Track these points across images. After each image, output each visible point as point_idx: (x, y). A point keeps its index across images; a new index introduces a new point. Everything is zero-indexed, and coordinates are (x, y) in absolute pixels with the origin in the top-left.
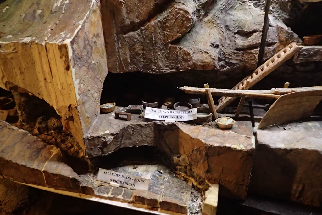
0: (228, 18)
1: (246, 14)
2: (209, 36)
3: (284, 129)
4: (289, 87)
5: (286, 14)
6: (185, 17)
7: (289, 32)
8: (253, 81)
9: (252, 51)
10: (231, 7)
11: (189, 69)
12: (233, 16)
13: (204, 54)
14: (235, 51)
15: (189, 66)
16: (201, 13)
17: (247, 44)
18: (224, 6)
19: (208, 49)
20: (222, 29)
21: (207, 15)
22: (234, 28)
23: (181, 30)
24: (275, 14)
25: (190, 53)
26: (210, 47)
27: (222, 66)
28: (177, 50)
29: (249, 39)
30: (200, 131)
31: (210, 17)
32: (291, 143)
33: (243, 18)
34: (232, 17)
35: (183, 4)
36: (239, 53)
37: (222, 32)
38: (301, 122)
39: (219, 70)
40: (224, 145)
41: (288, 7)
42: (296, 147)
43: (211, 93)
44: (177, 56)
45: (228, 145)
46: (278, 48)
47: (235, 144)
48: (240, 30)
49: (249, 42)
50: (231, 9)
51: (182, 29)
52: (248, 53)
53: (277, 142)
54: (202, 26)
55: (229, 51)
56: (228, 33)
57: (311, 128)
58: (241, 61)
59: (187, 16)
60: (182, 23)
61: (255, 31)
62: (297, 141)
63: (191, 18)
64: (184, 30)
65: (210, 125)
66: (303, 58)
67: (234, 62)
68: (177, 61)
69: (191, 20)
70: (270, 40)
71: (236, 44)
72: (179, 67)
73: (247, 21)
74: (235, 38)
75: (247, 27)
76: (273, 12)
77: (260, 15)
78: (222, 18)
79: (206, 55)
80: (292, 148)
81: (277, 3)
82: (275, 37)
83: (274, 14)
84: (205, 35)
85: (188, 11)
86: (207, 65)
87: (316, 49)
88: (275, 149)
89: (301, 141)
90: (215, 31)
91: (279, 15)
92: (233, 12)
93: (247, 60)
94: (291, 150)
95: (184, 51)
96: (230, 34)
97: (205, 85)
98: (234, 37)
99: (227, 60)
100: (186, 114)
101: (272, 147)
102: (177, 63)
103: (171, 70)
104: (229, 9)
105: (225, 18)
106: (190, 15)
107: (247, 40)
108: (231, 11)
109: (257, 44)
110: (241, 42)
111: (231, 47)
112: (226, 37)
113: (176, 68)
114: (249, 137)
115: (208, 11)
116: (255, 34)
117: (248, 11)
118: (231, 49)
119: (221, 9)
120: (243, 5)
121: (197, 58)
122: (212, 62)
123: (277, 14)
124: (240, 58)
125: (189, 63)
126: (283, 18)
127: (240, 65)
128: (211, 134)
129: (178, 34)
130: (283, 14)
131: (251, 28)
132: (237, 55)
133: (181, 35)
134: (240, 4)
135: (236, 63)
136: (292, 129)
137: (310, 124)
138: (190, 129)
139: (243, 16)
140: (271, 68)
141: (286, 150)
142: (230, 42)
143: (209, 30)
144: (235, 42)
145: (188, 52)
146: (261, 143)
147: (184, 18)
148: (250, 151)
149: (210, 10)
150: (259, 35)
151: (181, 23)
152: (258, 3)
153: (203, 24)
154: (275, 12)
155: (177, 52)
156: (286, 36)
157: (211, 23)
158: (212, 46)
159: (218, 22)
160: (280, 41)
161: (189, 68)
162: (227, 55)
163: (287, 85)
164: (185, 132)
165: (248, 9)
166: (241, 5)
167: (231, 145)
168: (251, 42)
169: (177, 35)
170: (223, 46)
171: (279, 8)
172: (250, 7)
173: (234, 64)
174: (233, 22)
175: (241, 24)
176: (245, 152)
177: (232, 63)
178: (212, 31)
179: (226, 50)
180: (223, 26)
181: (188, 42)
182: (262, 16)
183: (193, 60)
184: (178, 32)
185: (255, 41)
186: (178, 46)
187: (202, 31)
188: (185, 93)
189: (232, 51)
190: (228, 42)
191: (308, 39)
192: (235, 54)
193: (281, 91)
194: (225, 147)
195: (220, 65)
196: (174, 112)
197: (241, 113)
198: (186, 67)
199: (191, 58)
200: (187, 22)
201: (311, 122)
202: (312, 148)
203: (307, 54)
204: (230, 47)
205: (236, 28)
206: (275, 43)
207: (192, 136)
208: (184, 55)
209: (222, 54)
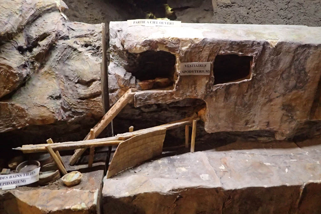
0: (66, 68)
1: (83, 64)
2: (47, 88)
3: (135, 172)
4: (134, 130)
5: (125, 61)
6: (9, 72)
7: (125, 79)
8: (98, 129)
9: (95, 99)
10: (68, 58)
11: (27, 126)
12: (72, 66)
13: (40, 108)
14: (79, 101)
15: (27, 122)
16: (35, 65)
17: (89, 93)
18: (60, 57)
19: (45, 102)
20: (62, 80)
21: (44, 67)
22: (74, 78)
23: (8, 86)
24: (116, 61)
25: (24, 109)
26: (48, 100)
27: (69, 116)
28: (9, 107)
29: (90, 88)
30: (38, 196)
31: (46, 68)
32: (135, 189)
33: (80, 68)
34: (70, 67)
35: (5, 59)
36: (84, 102)
37: (63, 82)
38: (152, 161)
39: (67, 120)
40: (63, 208)
41: (125, 55)
42: (139, 193)
43: (52, 150)
44: (11, 113)
45: (67, 207)
46: (120, 94)
47: (75, 204)
48: (80, 80)
49: (90, 90)
50: (68, 60)
51: (8, 84)
52: (92, 101)
53: (122, 190)
54: (39, 78)
55: (73, 101)
56: (69, 83)
57: (160, 166)
58: (87, 109)
59: (11, 71)
60: (8, 79)
61: (94, 80)
62: (141, 186)
63: (17, 73)
64: (12, 85)
65: (56, 184)
66: (140, 102)
67: (81, 111)
68: (11, 118)
69: (17, 75)
70: (111, 86)
71: (78, 94)
72: (15, 124)
73: (84, 70)
74: (77, 87)
75: (85, 77)
76: (114, 60)
77: (96, 65)
78: (60, 68)
79: (43, 109)
80: (135, 194)
81: (116, 52)
82: (115, 84)
83: (114, 61)
84: (42, 87)
85: (11, 66)
86: (47, 119)
87: (149, 93)
88: (120, 198)
89: (144, 184)
90: (54, 82)
91: (119, 62)
92: (71, 62)
93: (92, 108)
94: (135, 196)
95: (17, 107)
96: (71, 84)
97: (47, 140)
98: (75, 86)
99: (73, 110)
100: (29, 177)
101: (117, 197)
102: (11, 120)
103: (7, 129)
104: (66, 60)
105: (64, 68)
106: (14, 70)
107: (88, 89)
108: (69, 61)
109: (97, 92)
110: (83, 91)
111: (75, 97)
112: (68, 87)
113: (12, 125)
114: (92, 192)
115: (44, 62)
116: (94, 83)
117: (86, 61)
118: (74, 99)
119: (57, 60)
120: (80, 56)
121: (34, 113)
122: (51, 116)
123: (118, 62)
124: (85, 107)
125: (26, 119)
126: (123, 65)
127: (87, 114)
128: (51, 197)
129: (6, 90)
130: (122, 62)
131: (89, 77)
132: (82, 104)
133: (9, 91)
134: (76, 54)
135: (83, 112)
136: (142, 171)
137: (160, 162)
138: (28, 195)
139: (81, 66)
140: (111, 115)
141: (130, 197)
142: (73, 92)
143: (46, 82)
144: (77, 91)
145: (21, 108)
146: (106, 195)
147: (8, 74)
148: (92, 208)
149: (46, 61)
150: (98, 84)
151: (5, 79)
152: (97, 52)
153: (40, 75)
154: (115, 59)
155: (9, 109)
156: (123, 83)
157: (48, 74)
158: (50, 99)
159: (57, 73)
160: (121, 88)
161: (27, 124)
162: (71, 105)
163: (131, 128)
164: (22, 199)
165: (85, 59)
166: (78, 55)
167: (70, 206)
168: (92, 91)
169: (4, 91)
170: (66, 96)
171: (118, 56)
172: (87, 57)
173: (81, 113)
174: (72, 72)
175: (79, 74)
176: (87, 210)
177: (78, 112)
178: (51, 82)
179: (69, 100)
180: (62, 76)
181: (22, 97)
182: (98, 65)
183: (30, 116)
184: (5, 88)
185: (96, 90)
186: (8, 103)
187: (39, 83)
188: (24, 153)
189: (76, 100)
190: (71, 92)
191: (142, 84)
192: (80, 103)
193: (125, 137)
194: (65, 210)
195: (67, 115)
196: (15, 177)
197: (95, 162)
198: (23, 124)
199: (27, 113)
200: (13, 77)
201: (161, 159)
202: (153, 191)
203: (143, 98)
204: (73, 96)
205: (76, 78)
206: (116, 90)
207: (29, 204)
208: (17, 111)
209: (66, 105)
